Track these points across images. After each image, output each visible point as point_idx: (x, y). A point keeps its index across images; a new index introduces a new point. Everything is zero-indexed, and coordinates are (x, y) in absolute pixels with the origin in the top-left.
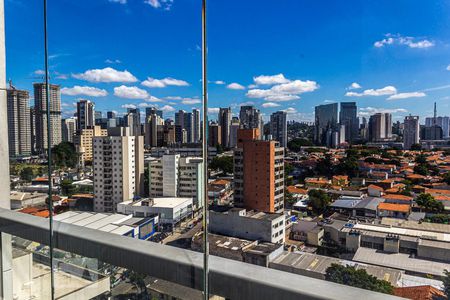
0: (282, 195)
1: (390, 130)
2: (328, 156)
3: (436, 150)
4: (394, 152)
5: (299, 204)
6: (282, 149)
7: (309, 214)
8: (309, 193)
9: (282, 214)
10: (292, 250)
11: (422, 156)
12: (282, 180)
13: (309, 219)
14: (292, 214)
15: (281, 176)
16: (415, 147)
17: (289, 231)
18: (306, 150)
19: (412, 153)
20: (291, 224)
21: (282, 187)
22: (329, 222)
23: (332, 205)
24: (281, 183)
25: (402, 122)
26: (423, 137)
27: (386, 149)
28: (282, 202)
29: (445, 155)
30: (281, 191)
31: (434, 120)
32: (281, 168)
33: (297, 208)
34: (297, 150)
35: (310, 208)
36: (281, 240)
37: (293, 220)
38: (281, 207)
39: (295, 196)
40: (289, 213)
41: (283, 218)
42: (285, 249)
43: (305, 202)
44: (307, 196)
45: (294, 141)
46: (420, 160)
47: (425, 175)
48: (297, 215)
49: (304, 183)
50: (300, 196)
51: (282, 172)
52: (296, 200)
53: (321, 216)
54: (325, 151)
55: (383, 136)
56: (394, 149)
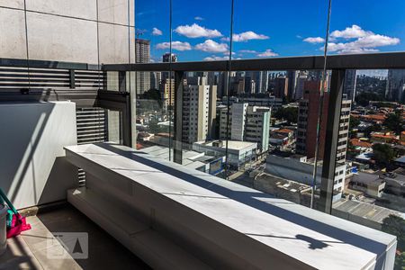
0: (345, 146)
2: (399, 112)
5: (362, 156)
6: (350, 102)
7: (372, 167)
8: (373, 147)
9: (343, 164)
10: (350, 199)
12: (347, 131)
13: (371, 171)
14: (353, 165)
15: (346, 128)
17: (349, 180)
18: (374, 105)
20: (351, 174)
21: (346, 139)
22: (392, 176)
23: (398, 160)
24: (345, 135)
28: (344, 153)
30: (344, 143)
32: (347, 120)
33: (360, 160)
34: (365, 104)
35: (373, 161)
36: (340, 188)
37: (354, 170)
38: (343, 157)
39: (358, 149)
40: (350, 164)
41: (344, 168)
42: (343, 197)
43: (368, 155)
44: (371, 150)
45: (363, 95)
48: (358, 168)
49: (370, 137)
50: (363, 149)
51: (347, 124)
52: (359, 152)
53: (384, 170)
54: (395, 107)
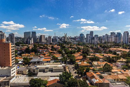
1: (45, 39)
2: (28, 47)
3: (55, 44)
4: (46, 45)
6: (14, 45)
7: (24, 65)
8: (23, 59)
9: (14, 66)
10: (18, 77)
11: (53, 46)
12: (14, 55)
13: (23, 66)
14: (18, 66)
15: (14, 54)
16: (51, 44)
17: (17, 71)
18: (21, 46)
19: (50, 45)
20: (17, 69)
21: (14, 58)
22: (30, 67)
23: (30, 61)
25: (48, 37)
26: (52, 41)
27: (44, 45)
28: (14, 63)
29: (57, 46)
30: (14, 59)
31: (55, 37)
32: (14, 52)
33: (19, 64)
34: (19, 46)
35: (24, 63)
36: (15, 75)
37: (18, 68)
38: (14, 64)
39: (19, 60)
40: (17, 66)
41: (15, 68)
42: (16, 77)
43: (22, 62)
44: (23, 60)
45: (18, 43)
46: (52, 47)
47: (53, 51)
48: (19, 66)
49: (21, 56)
50: (20, 60)
51: (14, 53)
52: (19, 61)
53: (27, 65)
54: (27, 46)
55: (43, 41)
56: (46, 44)
